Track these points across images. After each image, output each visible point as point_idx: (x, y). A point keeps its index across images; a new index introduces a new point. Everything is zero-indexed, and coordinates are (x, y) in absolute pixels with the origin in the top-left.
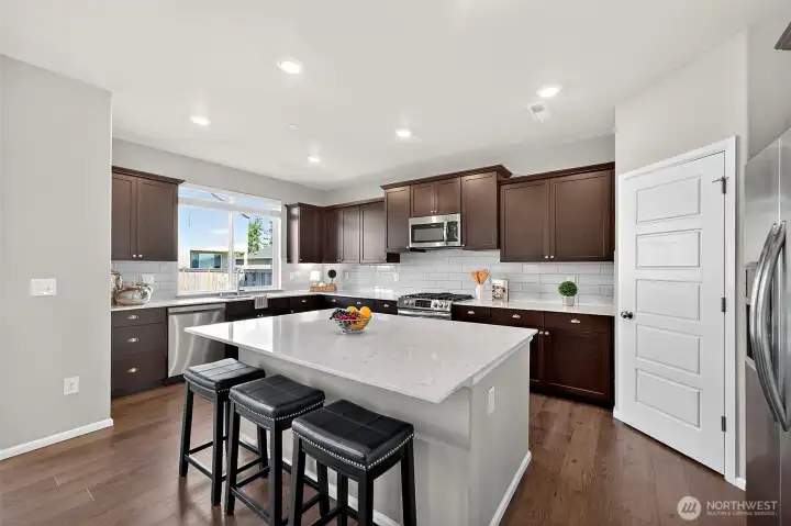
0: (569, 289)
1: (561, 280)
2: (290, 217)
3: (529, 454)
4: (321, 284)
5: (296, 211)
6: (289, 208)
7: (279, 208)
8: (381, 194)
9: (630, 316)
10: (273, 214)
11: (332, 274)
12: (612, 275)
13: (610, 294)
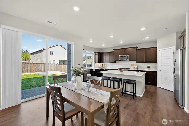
0: (149, 67)
1: (148, 66)
2: (95, 55)
3: (145, 89)
4: (101, 67)
5: (97, 53)
6: (95, 53)
7: (94, 53)
8: (113, 51)
9: (160, 71)
10: (92, 54)
11: (103, 65)
12: (157, 65)
13: (156, 68)
